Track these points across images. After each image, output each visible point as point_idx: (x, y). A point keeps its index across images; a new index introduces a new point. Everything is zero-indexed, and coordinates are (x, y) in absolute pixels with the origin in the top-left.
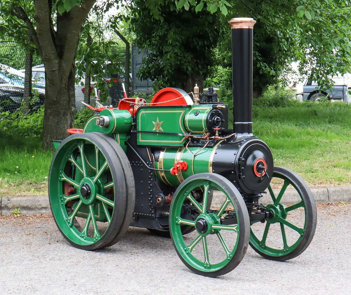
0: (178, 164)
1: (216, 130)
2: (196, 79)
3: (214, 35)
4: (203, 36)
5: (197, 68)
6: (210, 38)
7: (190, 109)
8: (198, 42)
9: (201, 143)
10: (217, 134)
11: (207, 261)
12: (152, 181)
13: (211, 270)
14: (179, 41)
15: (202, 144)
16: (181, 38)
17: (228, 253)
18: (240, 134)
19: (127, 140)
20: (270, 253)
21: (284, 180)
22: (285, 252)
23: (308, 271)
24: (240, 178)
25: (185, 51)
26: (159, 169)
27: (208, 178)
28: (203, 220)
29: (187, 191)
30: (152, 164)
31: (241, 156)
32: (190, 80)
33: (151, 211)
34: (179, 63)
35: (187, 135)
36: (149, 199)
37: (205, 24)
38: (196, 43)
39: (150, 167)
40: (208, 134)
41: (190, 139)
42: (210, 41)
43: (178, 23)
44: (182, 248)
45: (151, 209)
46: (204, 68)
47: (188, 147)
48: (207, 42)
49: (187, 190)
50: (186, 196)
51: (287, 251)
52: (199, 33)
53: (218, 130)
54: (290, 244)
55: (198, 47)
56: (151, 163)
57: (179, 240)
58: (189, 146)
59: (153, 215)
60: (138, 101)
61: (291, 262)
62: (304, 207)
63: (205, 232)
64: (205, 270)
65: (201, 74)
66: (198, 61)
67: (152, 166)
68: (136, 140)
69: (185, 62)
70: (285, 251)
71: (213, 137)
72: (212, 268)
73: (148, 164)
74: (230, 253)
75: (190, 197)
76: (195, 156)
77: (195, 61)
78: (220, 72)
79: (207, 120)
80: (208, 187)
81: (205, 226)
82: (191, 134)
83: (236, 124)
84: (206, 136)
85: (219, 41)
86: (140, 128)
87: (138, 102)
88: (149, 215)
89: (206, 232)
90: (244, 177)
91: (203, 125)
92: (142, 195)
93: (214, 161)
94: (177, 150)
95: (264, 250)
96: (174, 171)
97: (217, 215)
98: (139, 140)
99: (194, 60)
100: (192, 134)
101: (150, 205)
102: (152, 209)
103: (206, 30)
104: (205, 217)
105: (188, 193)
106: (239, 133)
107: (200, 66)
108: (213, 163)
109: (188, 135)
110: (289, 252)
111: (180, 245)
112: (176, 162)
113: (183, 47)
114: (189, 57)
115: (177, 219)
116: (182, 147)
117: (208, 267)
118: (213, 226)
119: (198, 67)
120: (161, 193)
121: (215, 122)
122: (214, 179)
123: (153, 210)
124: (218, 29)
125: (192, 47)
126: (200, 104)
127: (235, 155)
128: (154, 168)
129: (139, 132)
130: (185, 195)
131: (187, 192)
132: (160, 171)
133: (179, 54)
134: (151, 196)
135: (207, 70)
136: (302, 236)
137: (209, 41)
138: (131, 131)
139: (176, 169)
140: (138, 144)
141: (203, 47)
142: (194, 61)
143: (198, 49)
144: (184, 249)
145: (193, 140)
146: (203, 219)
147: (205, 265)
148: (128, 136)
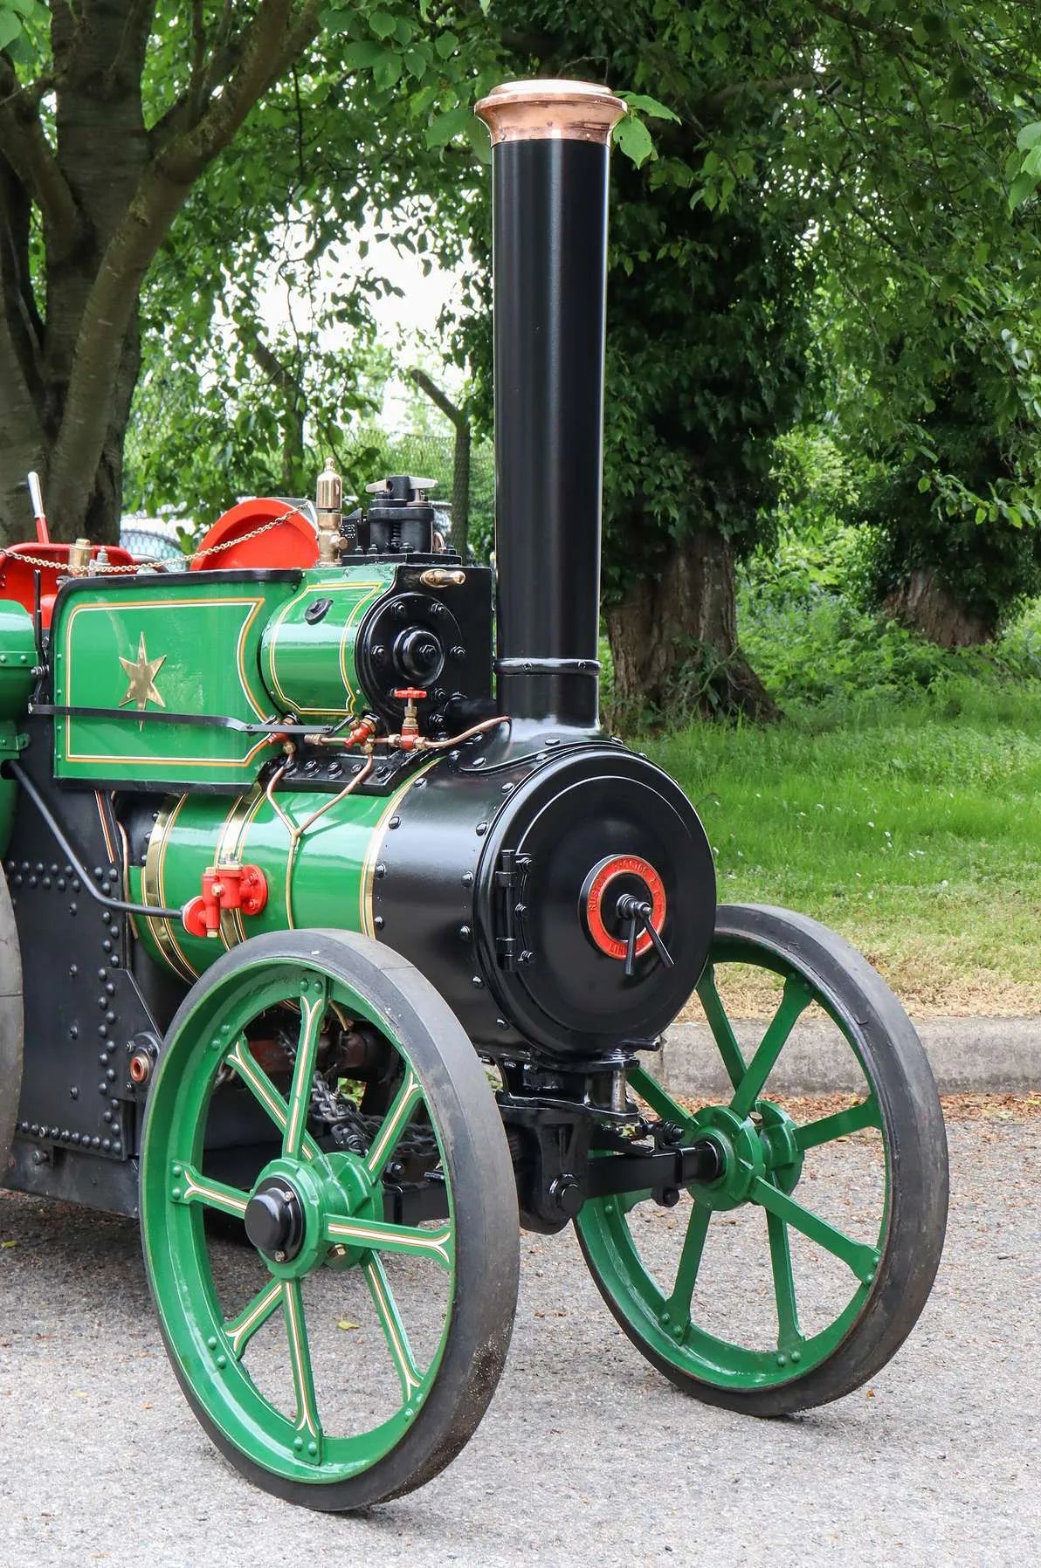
0: (218, 879)
1: (404, 701)
2: (706, 559)
3: (781, 379)
4: (738, 386)
5: (708, 515)
6: (765, 391)
7: (295, 591)
8: (715, 406)
9: (335, 771)
10: (409, 722)
11: (306, 1415)
12: (116, 965)
13: (321, 1469)
14: (632, 404)
15: (340, 772)
16: (644, 392)
17: (409, 1380)
18: (528, 721)
19: (17, 756)
20: (710, 1365)
21: (783, 980)
22: (782, 1365)
23: (883, 1490)
24: (502, 960)
25: (658, 443)
26: (146, 908)
27: (312, 959)
28: (282, 1194)
29: (226, 1027)
30: (114, 880)
31: (510, 839)
32: (682, 563)
33: (111, 1121)
34: (630, 487)
35: (271, 727)
36: (100, 1060)
37: (742, 336)
38: (703, 412)
39: (107, 894)
40: (368, 721)
41: (289, 748)
42: (763, 403)
43: (633, 332)
44: (196, 1333)
45: (108, 1114)
46: (738, 513)
47: (275, 790)
48: (752, 408)
49: (224, 1022)
50: (221, 1052)
51: (796, 1361)
52: (719, 370)
53: (416, 702)
54: (810, 1326)
55: (712, 430)
56: (113, 872)
57: (185, 1288)
58: (281, 787)
59: (117, 1145)
60: (82, 559)
61: (815, 1424)
62: (880, 1127)
63: (291, 1255)
64: (299, 1469)
65: (726, 538)
66: (712, 484)
67: (117, 886)
68: (52, 756)
69: (659, 488)
70: (782, 1359)
71: (391, 739)
72: (334, 1461)
73: (98, 880)
74: (419, 1380)
75: (239, 1061)
76: (302, 837)
77: (698, 482)
78: (845, 546)
79: (360, 650)
80: (319, 1007)
81: (293, 1226)
82: (295, 723)
83: (510, 667)
84: (358, 732)
85: (801, 404)
86: (67, 695)
87: (85, 562)
88: (101, 1140)
89: (296, 1256)
90: (526, 959)
91: (345, 672)
92: (75, 1037)
93: (381, 868)
94: (231, 808)
95: (682, 1349)
96: (202, 915)
97: (366, 1165)
98: (64, 756)
99: (693, 481)
100: (300, 722)
101: (104, 1093)
102: (115, 1109)
103: (746, 362)
104: (294, 1172)
105: (230, 1038)
106: (523, 717)
107: (721, 508)
108: (379, 874)
109: (276, 727)
110: (800, 1371)
111: (189, 1317)
112: (210, 871)
113: (651, 428)
114: (677, 469)
115: (178, 1176)
116: (248, 790)
117: (313, 1454)
118: (332, 1228)
119: (711, 507)
120: (150, 1029)
121: (407, 659)
122: (340, 964)
123: (120, 1118)
124: (797, 357)
125: (689, 429)
126: (346, 563)
127: (480, 833)
128: (123, 900)
129: (64, 711)
130: (216, 1049)
131: (226, 1034)
132: (151, 914)
133: (634, 457)
134: (111, 1044)
135: (752, 521)
136: (865, 1286)
137: (757, 405)
138: (27, 709)
139: (213, 905)
140: (61, 777)
141: (737, 428)
142: (693, 486)
143: (715, 438)
144: (206, 1339)
145: (305, 752)
146: (285, 1188)
147: (298, 1441)
148: (19, 733)
